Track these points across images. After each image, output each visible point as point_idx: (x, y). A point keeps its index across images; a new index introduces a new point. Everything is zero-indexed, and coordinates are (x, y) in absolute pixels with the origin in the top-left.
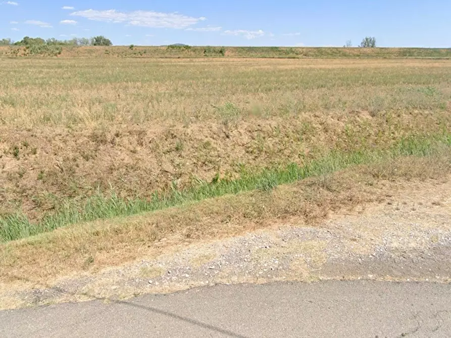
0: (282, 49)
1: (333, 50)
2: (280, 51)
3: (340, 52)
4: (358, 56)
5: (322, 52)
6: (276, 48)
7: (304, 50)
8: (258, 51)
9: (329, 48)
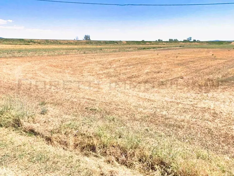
0: (26, 40)
1: (55, 41)
2: (25, 41)
3: (58, 42)
4: (67, 44)
5: (49, 42)
6: (22, 39)
7: (39, 41)
8: (11, 41)
9: (52, 40)
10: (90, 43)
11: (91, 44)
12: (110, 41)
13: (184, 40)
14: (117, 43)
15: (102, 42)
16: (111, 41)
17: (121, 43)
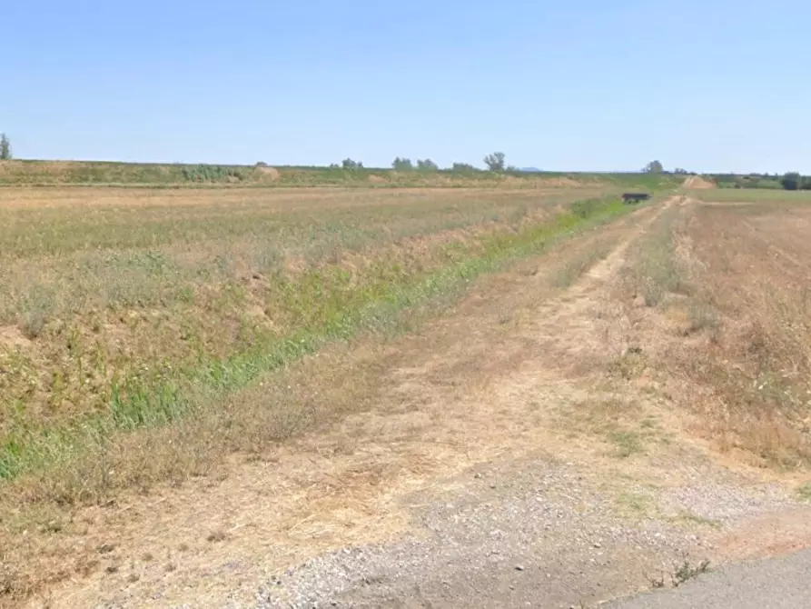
10: (91, 177)
11: (99, 180)
12: (202, 166)
13: (455, 165)
14: (236, 175)
15: (163, 169)
16: (209, 167)
17: (256, 178)
